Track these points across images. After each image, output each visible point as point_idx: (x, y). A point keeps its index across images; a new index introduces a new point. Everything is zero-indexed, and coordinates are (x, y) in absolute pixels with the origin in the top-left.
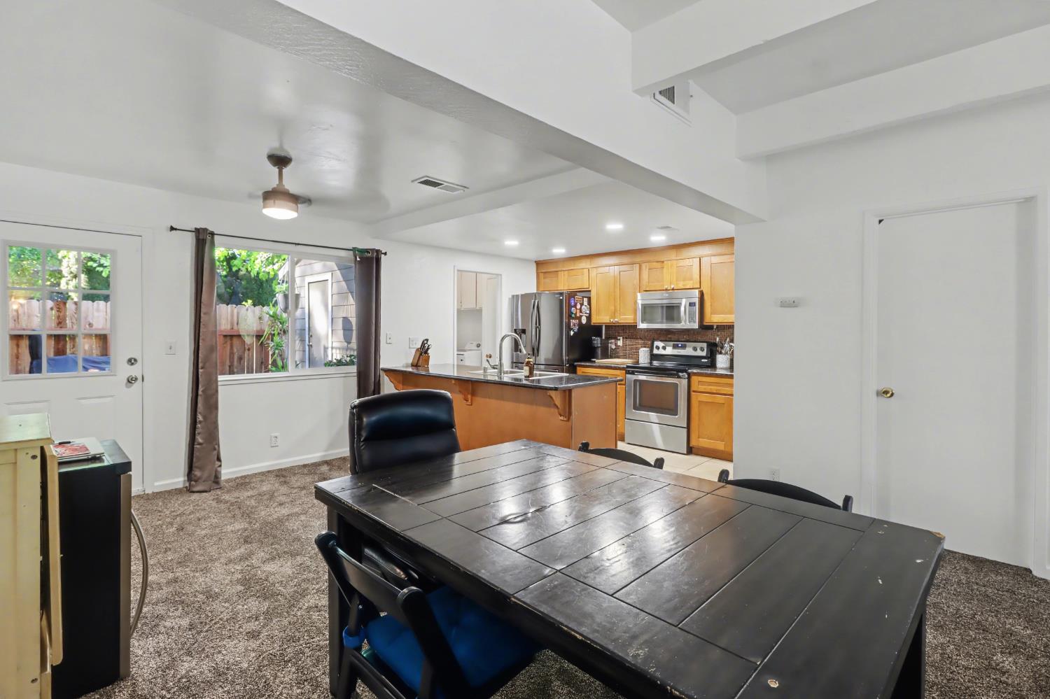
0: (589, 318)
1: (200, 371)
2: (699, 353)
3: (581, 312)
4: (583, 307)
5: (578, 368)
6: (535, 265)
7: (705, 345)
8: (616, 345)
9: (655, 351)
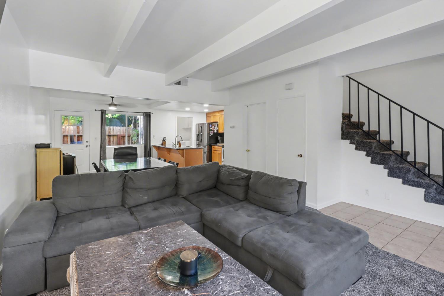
0: (218, 131)
1: (102, 144)
3: (214, 129)
6: (206, 114)
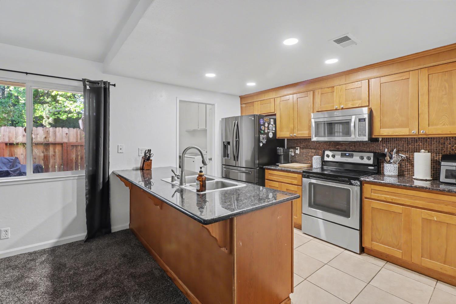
2: (365, 161)
3: (268, 129)
4: (270, 126)
5: (266, 171)
6: (239, 98)
7: (371, 155)
8: (295, 153)
9: (326, 159)
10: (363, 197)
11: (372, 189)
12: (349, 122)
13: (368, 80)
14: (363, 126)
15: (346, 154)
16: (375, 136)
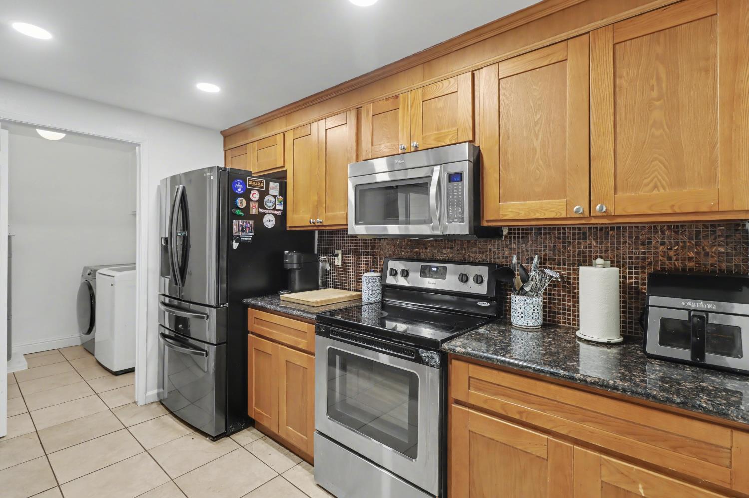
0: (282, 218)
2: (472, 288)
5: (249, 309)
6: (222, 138)
7: (484, 271)
8: (332, 264)
9: (390, 280)
10: (450, 400)
11: (470, 377)
12: (427, 184)
13: (470, 73)
14: (458, 195)
15: (431, 267)
16: (488, 221)
